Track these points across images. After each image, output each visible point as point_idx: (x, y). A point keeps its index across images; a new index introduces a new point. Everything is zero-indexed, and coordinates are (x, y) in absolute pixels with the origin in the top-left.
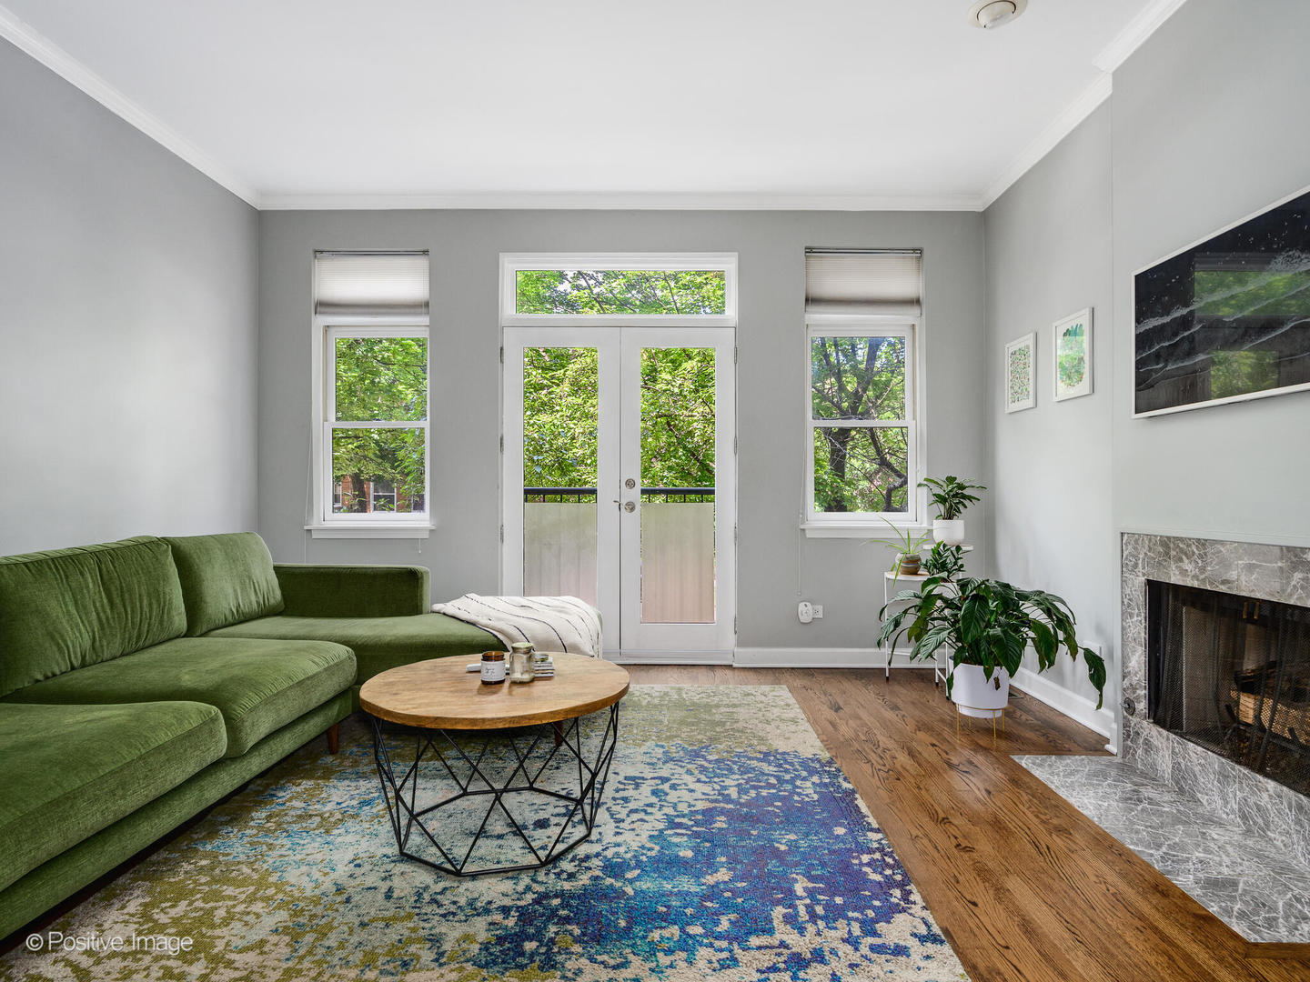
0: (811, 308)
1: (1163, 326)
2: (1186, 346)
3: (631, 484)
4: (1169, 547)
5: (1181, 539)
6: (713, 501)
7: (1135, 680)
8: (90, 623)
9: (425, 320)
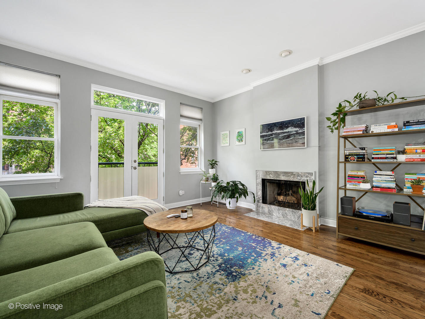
0: (182, 118)
1: (266, 135)
2: (272, 139)
3: (135, 161)
4: (267, 173)
5: (270, 171)
6: (157, 166)
7: (259, 197)
9: (58, 101)
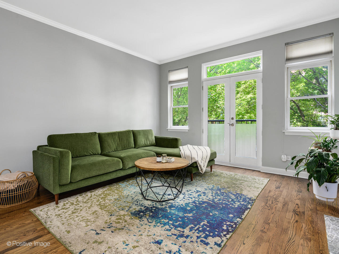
3: (232, 119)
6: (256, 123)
8: (116, 144)
9: (187, 82)
